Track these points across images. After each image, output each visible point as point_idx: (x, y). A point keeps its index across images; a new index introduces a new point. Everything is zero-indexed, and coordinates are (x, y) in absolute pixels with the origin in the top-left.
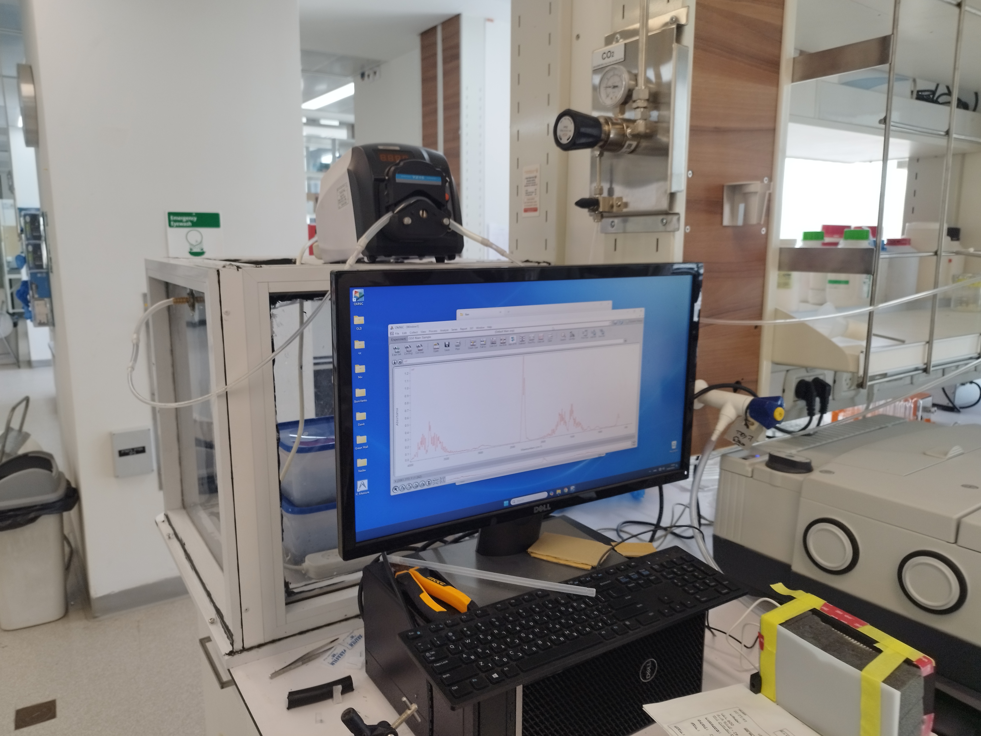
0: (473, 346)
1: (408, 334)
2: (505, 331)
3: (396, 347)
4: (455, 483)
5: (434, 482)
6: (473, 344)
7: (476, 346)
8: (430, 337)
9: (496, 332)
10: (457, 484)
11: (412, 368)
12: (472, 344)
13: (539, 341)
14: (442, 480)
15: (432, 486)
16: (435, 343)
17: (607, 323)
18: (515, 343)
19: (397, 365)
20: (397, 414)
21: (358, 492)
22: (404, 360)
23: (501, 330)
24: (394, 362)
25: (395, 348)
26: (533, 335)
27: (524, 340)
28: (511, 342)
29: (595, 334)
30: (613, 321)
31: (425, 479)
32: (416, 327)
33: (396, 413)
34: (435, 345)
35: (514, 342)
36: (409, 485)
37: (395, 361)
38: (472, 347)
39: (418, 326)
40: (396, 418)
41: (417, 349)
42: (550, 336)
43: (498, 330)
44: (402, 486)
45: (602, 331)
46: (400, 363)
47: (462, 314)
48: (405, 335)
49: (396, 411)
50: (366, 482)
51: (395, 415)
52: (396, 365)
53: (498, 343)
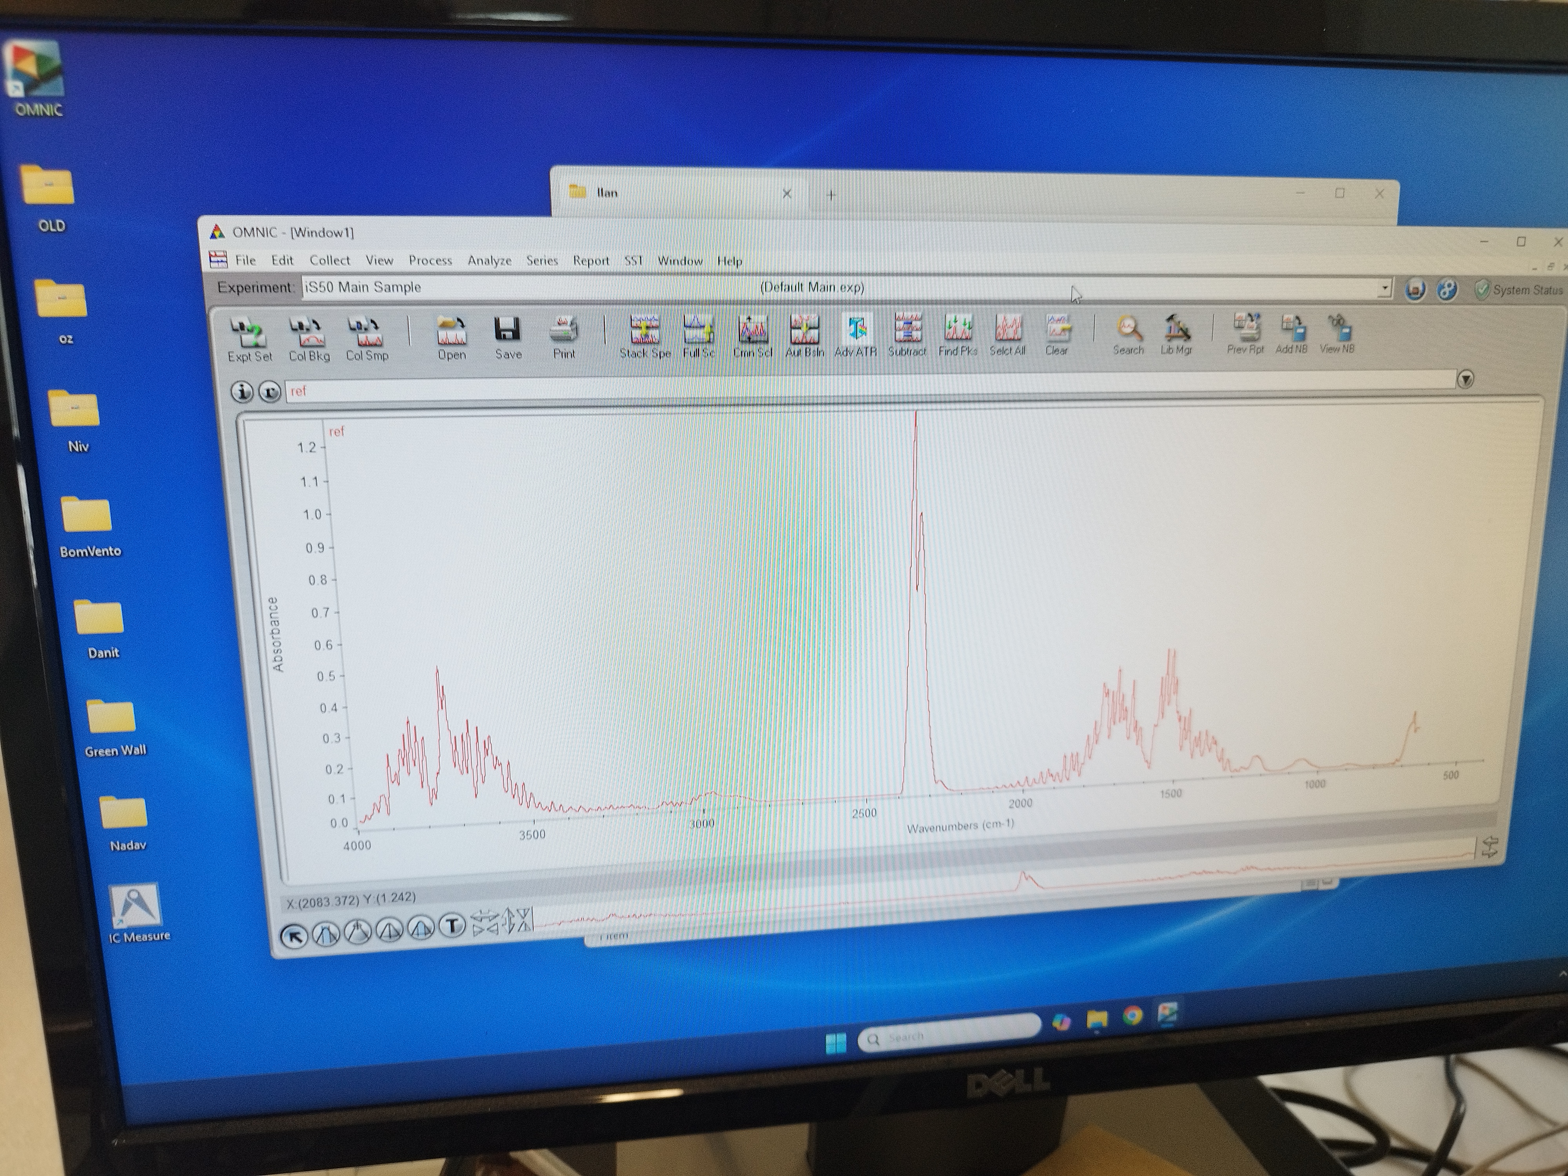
0: (648, 348)
1: (300, 265)
2: (813, 287)
3: (247, 324)
4: (581, 940)
5: (476, 923)
6: (647, 336)
7: (660, 348)
8: (418, 288)
9: (763, 287)
10: (590, 943)
11: (336, 425)
12: (637, 334)
13: (999, 346)
14: (517, 920)
15: (466, 940)
16: (441, 319)
17: (1372, 290)
18: (873, 350)
19: (256, 403)
20: (275, 622)
21: (121, 931)
22: (290, 385)
23: (793, 281)
24: (242, 391)
25: (242, 326)
26: (964, 317)
27: (916, 334)
28: (848, 341)
29: (1303, 337)
30: (1403, 280)
31: (436, 910)
32: (338, 234)
33: (267, 620)
34: (444, 326)
35: (866, 341)
36: (357, 926)
37: (247, 388)
38: (638, 348)
39: (349, 232)
40: (269, 641)
41: (351, 339)
42: (1058, 327)
43: (777, 280)
44: (325, 925)
45: (1339, 322)
46: (269, 395)
47: (577, 191)
48: (287, 268)
49: (267, 612)
50: (150, 892)
51: (267, 627)
52: (250, 406)
53: (779, 341)
